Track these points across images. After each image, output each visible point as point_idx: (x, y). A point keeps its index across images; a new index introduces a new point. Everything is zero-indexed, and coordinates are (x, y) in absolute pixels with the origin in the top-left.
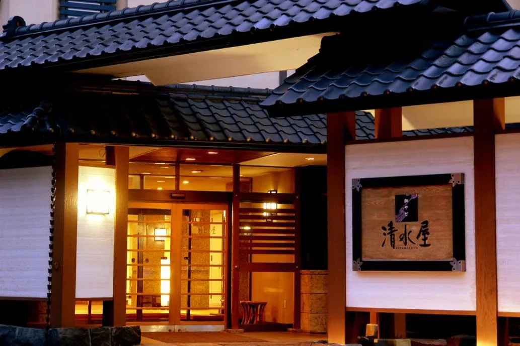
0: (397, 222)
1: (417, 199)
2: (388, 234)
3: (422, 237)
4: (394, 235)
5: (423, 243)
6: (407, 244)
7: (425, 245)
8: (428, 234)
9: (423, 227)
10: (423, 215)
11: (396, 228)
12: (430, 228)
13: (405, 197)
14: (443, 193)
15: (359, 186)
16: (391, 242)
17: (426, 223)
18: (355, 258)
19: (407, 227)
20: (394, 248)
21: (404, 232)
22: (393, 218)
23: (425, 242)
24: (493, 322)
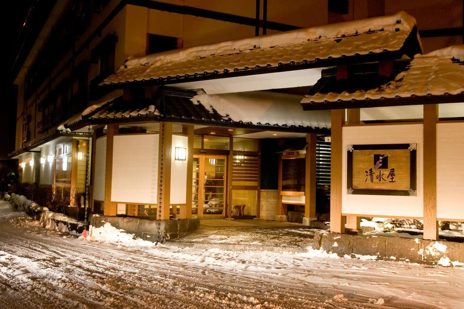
0: (375, 169)
1: (387, 157)
2: (369, 175)
3: (390, 177)
4: (373, 176)
5: (391, 180)
6: (381, 181)
7: (392, 182)
8: (394, 175)
9: (391, 172)
10: (391, 165)
11: (374, 172)
12: (395, 173)
13: (380, 155)
14: (404, 154)
15: (351, 149)
16: (371, 179)
17: (393, 169)
18: (348, 188)
19: (381, 171)
20: (373, 183)
21: (379, 174)
22: (372, 167)
23: (392, 180)
24: (434, 223)
